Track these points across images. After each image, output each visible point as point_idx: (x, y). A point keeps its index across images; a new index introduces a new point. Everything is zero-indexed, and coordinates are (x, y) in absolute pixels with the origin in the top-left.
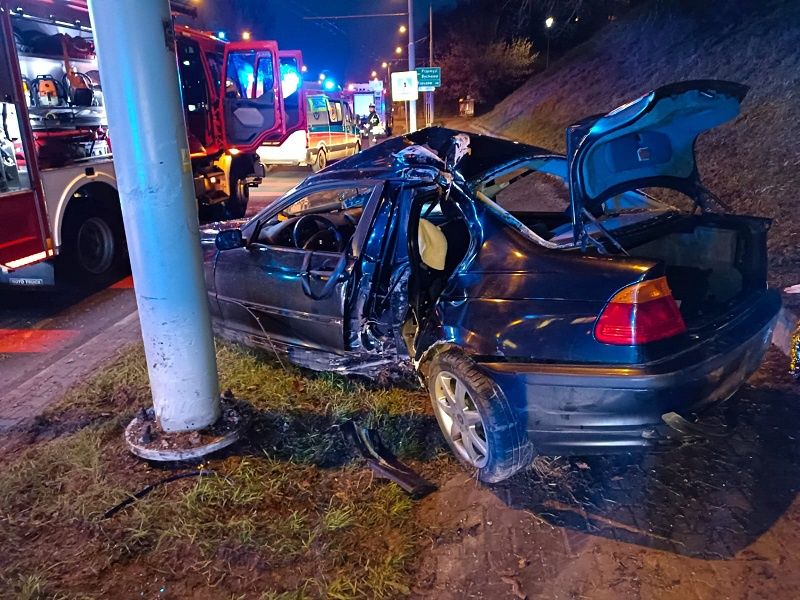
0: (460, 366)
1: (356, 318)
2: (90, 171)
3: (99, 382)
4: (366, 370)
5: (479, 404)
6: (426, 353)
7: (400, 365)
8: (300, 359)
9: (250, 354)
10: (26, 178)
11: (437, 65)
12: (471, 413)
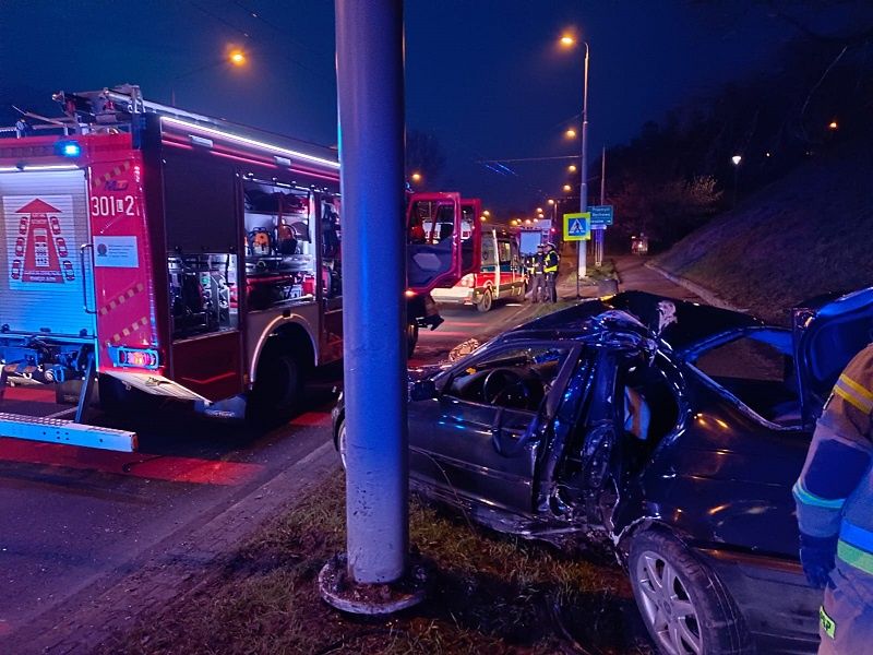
0: (670, 549)
1: (546, 480)
2: (287, 313)
3: (289, 522)
4: (553, 537)
5: (694, 594)
6: (627, 528)
7: (589, 535)
8: (483, 517)
9: (431, 507)
10: (236, 319)
11: (609, 203)
12: (682, 603)
